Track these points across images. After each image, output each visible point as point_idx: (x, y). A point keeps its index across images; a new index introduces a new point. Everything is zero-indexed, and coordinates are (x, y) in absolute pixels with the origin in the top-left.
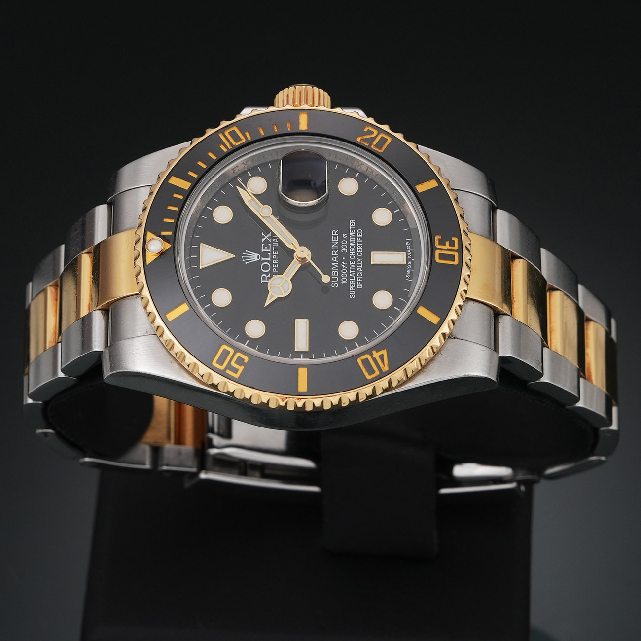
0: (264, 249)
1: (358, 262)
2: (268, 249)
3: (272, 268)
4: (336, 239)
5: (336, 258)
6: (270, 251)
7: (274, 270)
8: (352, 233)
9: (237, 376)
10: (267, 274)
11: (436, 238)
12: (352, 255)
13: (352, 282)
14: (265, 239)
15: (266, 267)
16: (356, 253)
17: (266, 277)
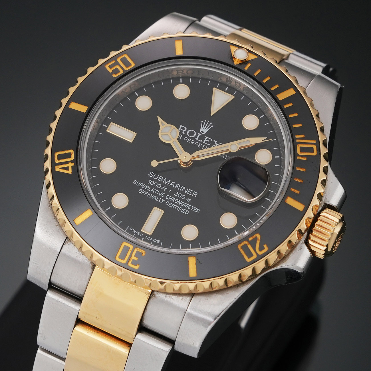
0: (208, 139)
1: (161, 200)
2: (206, 142)
3: (189, 137)
4: (189, 193)
5: (174, 185)
6: (204, 142)
7: (185, 138)
8: (188, 206)
9: (107, 67)
10: (186, 132)
11: (143, 252)
12: (170, 198)
13: (147, 187)
14: (216, 143)
15: (191, 133)
16: (170, 201)
17: (183, 130)
